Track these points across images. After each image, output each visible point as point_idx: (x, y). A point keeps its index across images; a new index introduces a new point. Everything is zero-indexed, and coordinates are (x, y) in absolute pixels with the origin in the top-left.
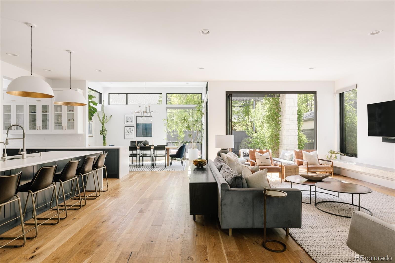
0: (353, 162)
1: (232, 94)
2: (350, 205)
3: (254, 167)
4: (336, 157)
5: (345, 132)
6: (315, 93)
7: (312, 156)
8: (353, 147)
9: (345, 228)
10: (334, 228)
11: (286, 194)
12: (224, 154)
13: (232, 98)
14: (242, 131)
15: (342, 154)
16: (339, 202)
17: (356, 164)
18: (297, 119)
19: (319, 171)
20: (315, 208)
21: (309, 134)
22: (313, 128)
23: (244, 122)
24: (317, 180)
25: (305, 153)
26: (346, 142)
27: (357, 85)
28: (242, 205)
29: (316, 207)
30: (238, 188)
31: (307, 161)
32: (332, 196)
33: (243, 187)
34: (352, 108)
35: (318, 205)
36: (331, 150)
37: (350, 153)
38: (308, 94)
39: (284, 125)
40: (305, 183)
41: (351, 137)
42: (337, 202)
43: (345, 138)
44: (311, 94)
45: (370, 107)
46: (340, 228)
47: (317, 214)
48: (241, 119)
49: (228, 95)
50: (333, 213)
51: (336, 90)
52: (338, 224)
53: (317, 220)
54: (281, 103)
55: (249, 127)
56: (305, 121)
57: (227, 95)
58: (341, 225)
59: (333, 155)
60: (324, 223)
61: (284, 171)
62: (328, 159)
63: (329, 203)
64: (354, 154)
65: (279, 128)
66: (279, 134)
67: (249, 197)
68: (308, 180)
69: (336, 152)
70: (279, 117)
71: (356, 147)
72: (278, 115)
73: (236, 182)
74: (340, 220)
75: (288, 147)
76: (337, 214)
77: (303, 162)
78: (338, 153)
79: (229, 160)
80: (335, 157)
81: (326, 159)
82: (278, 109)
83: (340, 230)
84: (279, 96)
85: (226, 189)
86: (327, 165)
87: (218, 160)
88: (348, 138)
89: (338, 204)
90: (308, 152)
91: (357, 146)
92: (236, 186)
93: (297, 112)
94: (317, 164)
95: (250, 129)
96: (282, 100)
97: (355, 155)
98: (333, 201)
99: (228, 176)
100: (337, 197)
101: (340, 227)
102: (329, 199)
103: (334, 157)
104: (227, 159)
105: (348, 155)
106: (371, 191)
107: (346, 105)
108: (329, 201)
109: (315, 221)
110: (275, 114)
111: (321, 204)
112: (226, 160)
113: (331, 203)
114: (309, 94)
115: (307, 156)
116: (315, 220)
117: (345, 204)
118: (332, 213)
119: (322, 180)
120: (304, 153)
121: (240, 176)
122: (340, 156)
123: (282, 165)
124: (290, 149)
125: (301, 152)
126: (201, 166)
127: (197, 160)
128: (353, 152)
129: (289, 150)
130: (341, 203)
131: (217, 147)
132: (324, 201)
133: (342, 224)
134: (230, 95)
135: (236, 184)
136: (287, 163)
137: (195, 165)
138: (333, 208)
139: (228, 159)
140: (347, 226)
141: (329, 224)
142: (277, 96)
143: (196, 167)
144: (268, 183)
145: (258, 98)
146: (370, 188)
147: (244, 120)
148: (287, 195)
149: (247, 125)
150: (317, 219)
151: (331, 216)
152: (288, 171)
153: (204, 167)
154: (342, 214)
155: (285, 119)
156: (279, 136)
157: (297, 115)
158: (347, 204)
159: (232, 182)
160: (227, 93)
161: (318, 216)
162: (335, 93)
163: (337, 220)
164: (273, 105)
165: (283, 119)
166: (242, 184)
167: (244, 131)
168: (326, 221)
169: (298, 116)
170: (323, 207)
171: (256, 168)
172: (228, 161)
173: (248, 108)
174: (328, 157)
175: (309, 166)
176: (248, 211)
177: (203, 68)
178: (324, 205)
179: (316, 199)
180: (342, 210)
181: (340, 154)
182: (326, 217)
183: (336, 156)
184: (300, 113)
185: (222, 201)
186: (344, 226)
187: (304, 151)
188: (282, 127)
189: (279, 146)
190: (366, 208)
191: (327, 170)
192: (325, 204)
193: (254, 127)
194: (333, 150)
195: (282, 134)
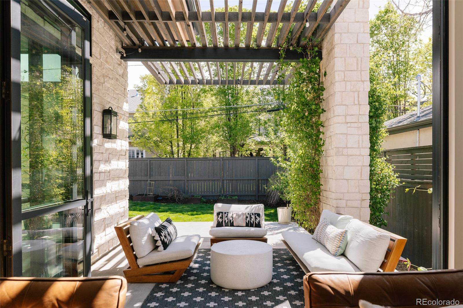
21: (402, 162)
39: (332, 136)
54: (325, 75)
82: (316, 91)
96: (328, 66)
155: (335, 118)
188: (327, 142)
195: (326, 163)
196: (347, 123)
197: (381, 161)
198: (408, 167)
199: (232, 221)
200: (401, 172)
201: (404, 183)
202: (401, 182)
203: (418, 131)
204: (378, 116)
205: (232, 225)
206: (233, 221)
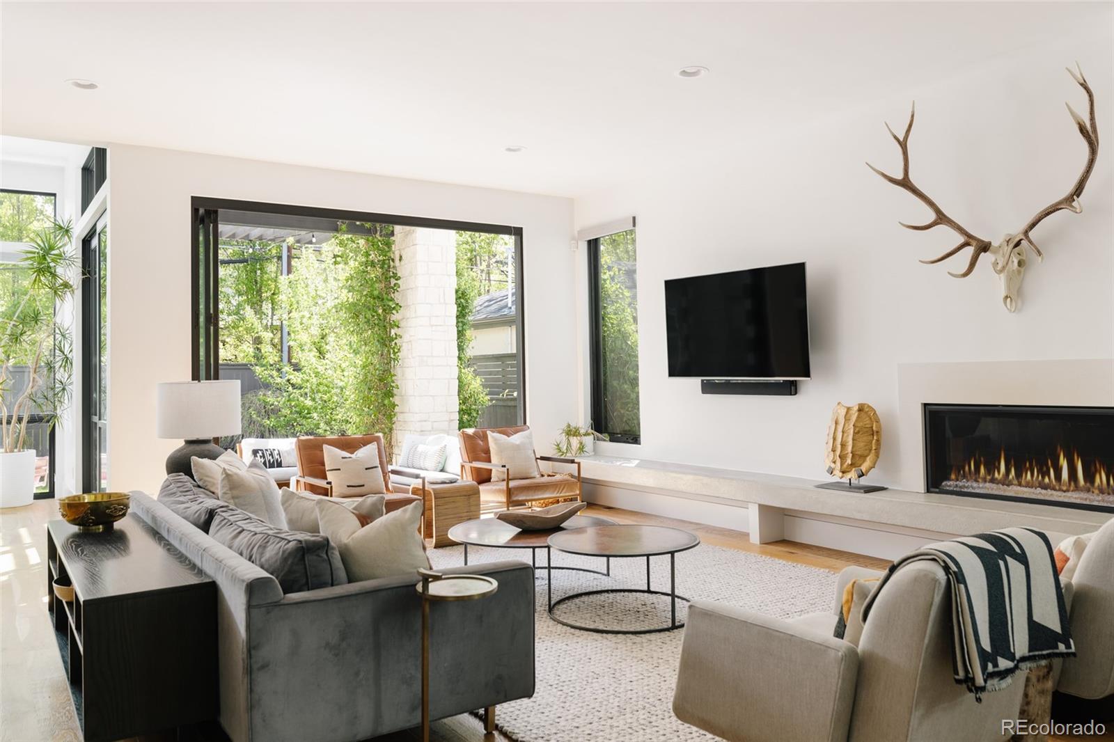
0: (628, 460)
1: (219, 210)
2: (642, 594)
3: (364, 501)
4: (582, 448)
5: (605, 365)
6: (518, 232)
7: (517, 448)
8: (627, 410)
9: (647, 668)
10: (617, 675)
11: (495, 584)
12: (206, 461)
13: (220, 226)
14: (232, 365)
15: (598, 437)
16: (613, 591)
17: (637, 466)
18: (454, 321)
19: (536, 497)
20: (552, 623)
21: (491, 373)
22: (514, 351)
23: (241, 329)
24: (549, 526)
25: (495, 440)
26: (606, 397)
27: (634, 218)
28: (336, 655)
29: (554, 620)
30: (312, 589)
31: (504, 466)
32: (588, 573)
33: (335, 583)
34: (620, 288)
35: (558, 610)
36: (569, 426)
37: (618, 432)
38: (477, 234)
39: (410, 341)
40: (516, 541)
41: (621, 381)
42: (607, 591)
43: (605, 384)
44: (487, 234)
45: (673, 288)
46: (633, 671)
47: (560, 641)
48: (229, 315)
49: (201, 211)
50: (605, 629)
51: (578, 229)
52: (626, 660)
53: (568, 659)
54: (400, 260)
55: (266, 349)
56: (478, 326)
57: (195, 211)
58: (634, 660)
59: (575, 441)
60: (589, 664)
61: (432, 509)
62: (561, 453)
63: (585, 598)
64: (631, 433)
65: (395, 353)
66: (392, 373)
67: (362, 615)
68: (521, 530)
69: (582, 431)
70: (394, 312)
71: (636, 411)
72: (391, 303)
73: (305, 568)
74: (628, 644)
75: (425, 421)
76: (616, 630)
77: (491, 470)
78: (589, 434)
79: (232, 483)
80: (579, 448)
81: (554, 455)
82: (387, 279)
83: (635, 674)
84: (392, 234)
85: (269, 601)
86: (558, 477)
87: (181, 489)
88: (613, 383)
89: (611, 595)
90: (504, 434)
91: (638, 409)
92: (307, 583)
93: (454, 297)
94: (532, 475)
95: (271, 355)
96: (404, 249)
97: (632, 437)
98: (595, 590)
99: (265, 547)
100: (604, 574)
101: (633, 667)
102: (584, 585)
103: (578, 445)
104: (226, 482)
105: (614, 439)
106: (695, 541)
107: (605, 280)
108: (584, 591)
109: (561, 663)
110: (380, 298)
111: (565, 606)
112: (219, 487)
113: (591, 596)
114: (482, 234)
115: (502, 449)
116: (561, 659)
117: (630, 594)
118: (601, 627)
119: (561, 525)
120: (493, 437)
121: (320, 542)
122: (594, 443)
123: (426, 488)
124: (432, 428)
125: (485, 438)
126: (102, 524)
127: (79, 497)
128: (627, 428)
129: (430, 431)
130: (618, 594)
131: (168, 434)
132: (571, 593)
133: (636, 658)
134: (208, 212)
135: (306, 572)
136: (439, 481)
137: (74, 522)
138: (601, 613)
139: (229, 481)
140: (650, 660)
141: (602, 666)
142: (384, 232)
143: (75, 529)
144: (425, 552)
145: (311, 234)
146: (694, 533)
147: (243, 319)
148: (499, 586)
149: (258, 341)
150: (565, 658)
151: (601, 638)
152: (446, 507)
153: (117, 525)
154: (628, 626)
155: (416, 317)
156: (393, 382)
157: (456, 306)
158: (634, 593)
159: (286, 569)
160: (197, 202)
161: (567, 645)
162: (573, 238)
163: (619, 646)
164: (373, 264)
165: (408, 318)
166: (329, 572)
167: (246, 365)
168: (593, 657)
169: (458, 311)
170: (574, 614)
171: (374, 505)
172: (231, 489)
173: (259, 272)
174: (559, 450)
175: (512, 484)
176: (357, 674)
177: (92, 86)
178: (573, 606)
179: (552, 591)
180: (626, 612)
181: (592, 436)
182: (589, 644)
183: (584, 442)
184: (462, 300)
185: (253, 652)
186: (641, 662)
187: (493, 432)
188: (404, 348)
189: (395, 419)
190: (684, 596)
191: (565, 490)
192: (576, 604)
193: (285, 349)
194: (573, 425)
195: (403, 376)
196: (432, 326)
197: (468, 373)
198: (498, 380)
199: (279, 460)
200: (491, 386)
201: (494, 402)
202: (491, 400)
203: (510, 328)
204: (464, 316)
205: (280, 465)
206: (281, 461)
